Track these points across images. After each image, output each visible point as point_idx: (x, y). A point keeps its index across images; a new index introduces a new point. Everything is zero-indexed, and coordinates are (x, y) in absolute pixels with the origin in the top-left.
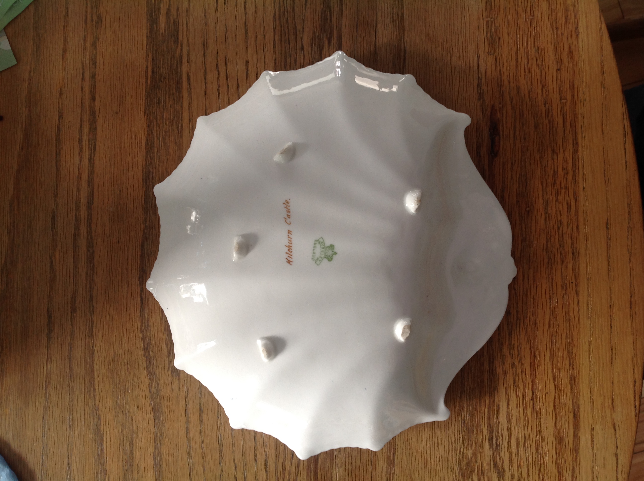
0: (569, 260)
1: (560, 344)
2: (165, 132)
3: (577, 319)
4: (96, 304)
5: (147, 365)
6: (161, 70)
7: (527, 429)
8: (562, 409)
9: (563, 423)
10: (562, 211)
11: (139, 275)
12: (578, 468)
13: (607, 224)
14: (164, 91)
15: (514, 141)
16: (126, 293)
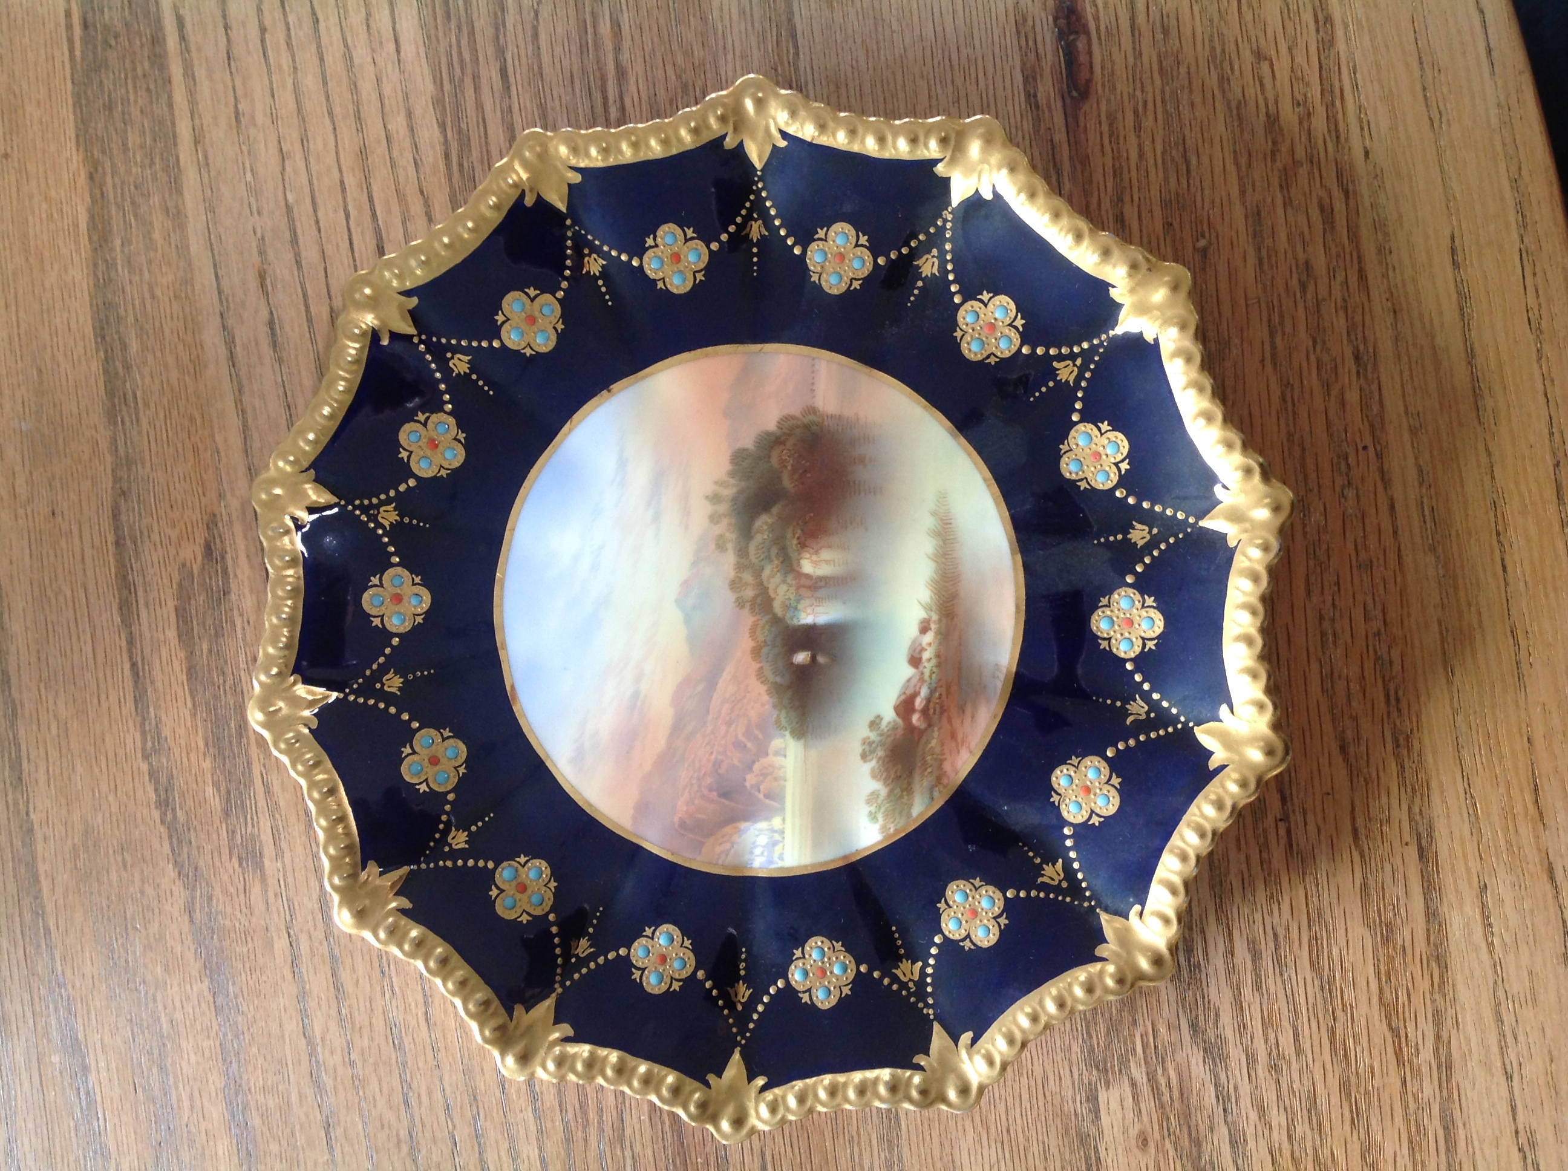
0: (1347, 380)
1: (1349, 641)
2: (136, 187)
3: (1392, 557)
4: (21, 693)
5: (173, 850)
6: (107, 17)
7: (1280, 909)
8: (1379, 837)
9: (1388, 880)
10: (1306, 232)
11: (117, 600)
12: (1450, 1012)
13: (1453, 251)
14: (120, 72)
15: (1134, 42)
16: (90, 656)
